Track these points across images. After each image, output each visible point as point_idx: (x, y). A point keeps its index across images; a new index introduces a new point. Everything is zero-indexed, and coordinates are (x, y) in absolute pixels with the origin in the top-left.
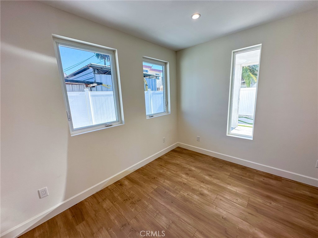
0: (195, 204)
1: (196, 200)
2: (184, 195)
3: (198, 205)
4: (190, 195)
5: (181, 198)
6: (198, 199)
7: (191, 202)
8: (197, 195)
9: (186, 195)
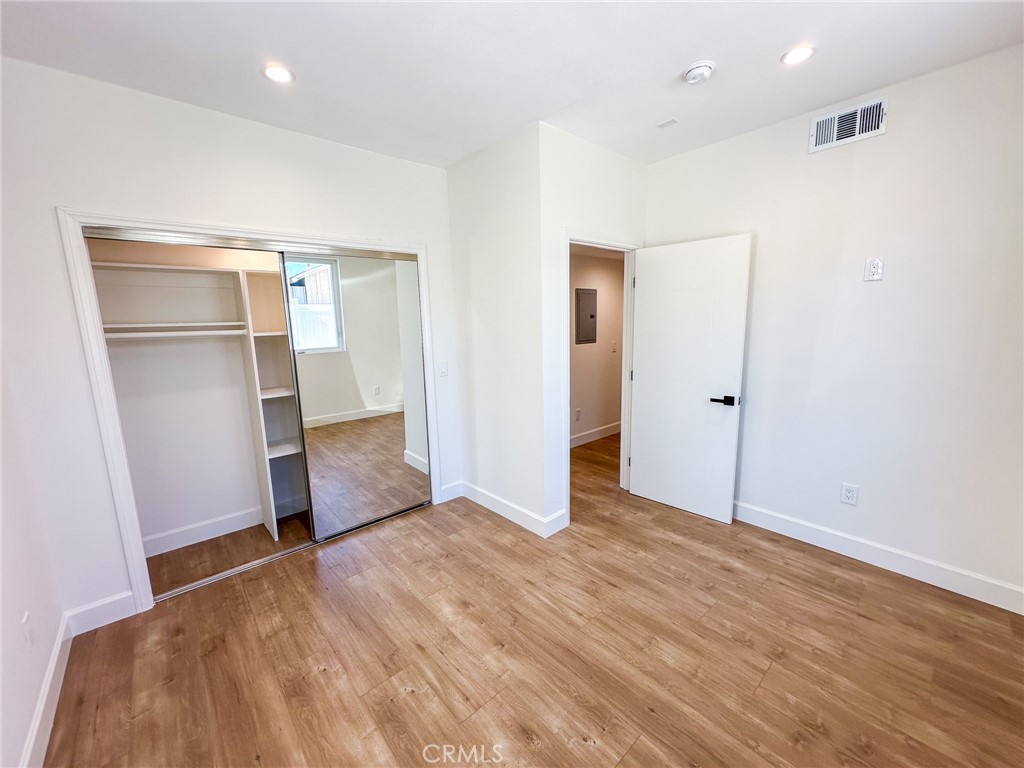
0: (568, 693)
1: (557, 707)
2: (601, 737)
3: (558, 687)
4: (579, 733)
5: (615, 725)
6: (552, 710)
7: (580, 701)
8: (548, 732)
9: (594, 735)
